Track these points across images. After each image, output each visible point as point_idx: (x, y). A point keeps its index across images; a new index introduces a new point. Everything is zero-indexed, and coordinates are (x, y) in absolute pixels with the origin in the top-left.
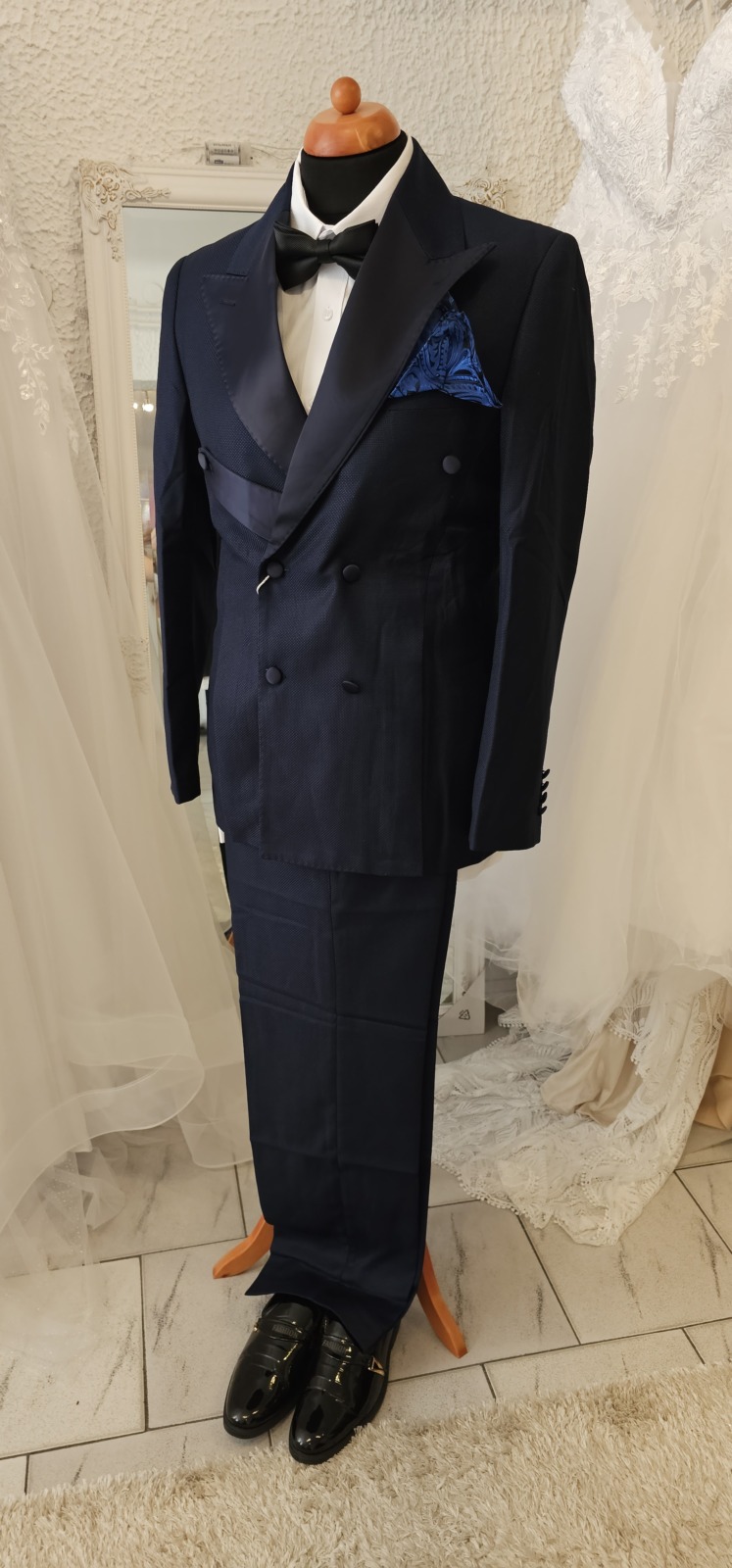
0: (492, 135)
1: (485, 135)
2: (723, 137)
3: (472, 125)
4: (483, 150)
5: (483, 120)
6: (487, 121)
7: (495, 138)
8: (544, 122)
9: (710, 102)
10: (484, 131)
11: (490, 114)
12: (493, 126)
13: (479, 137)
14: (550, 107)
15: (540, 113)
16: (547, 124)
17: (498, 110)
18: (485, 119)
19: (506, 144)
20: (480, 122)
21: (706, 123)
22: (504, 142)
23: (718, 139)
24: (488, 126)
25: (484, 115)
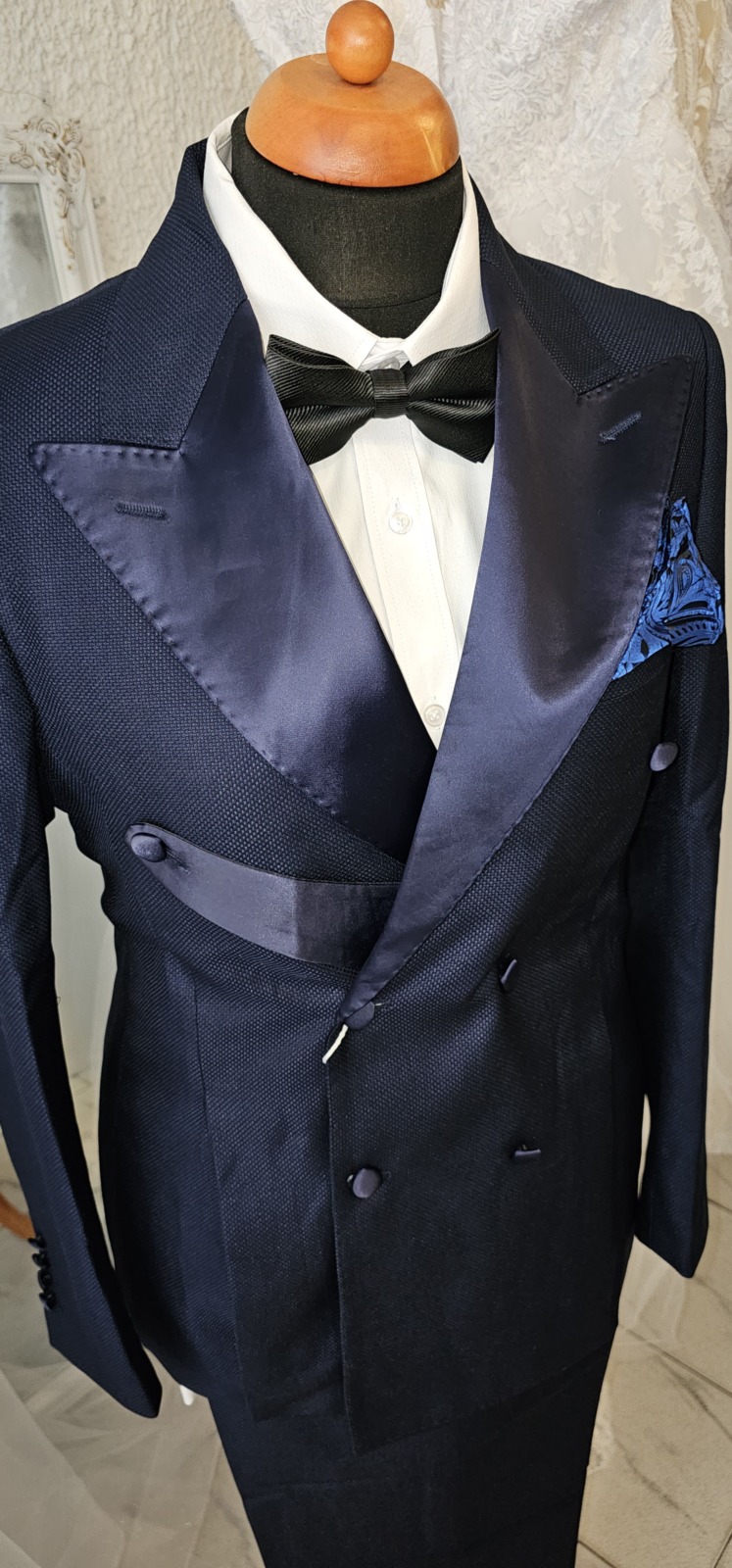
0: (39, 49)
1: (30, 49)
2: (537, 101)
3: (8, 30)
4: (30, 71)
5: (21, 23)
6: (29, 24)
7: (45, 53)
8: (106, 32)
9: (527, 48)
10: (27, 42)
11: (30, 14)
12: (37, 34)
13: (22, 50)
14: (110, 8)
15: (99, 15)
16: (110, 35)
17: (40, 9)
18: (25, 21)
19: (60, 64)
20: (19, 27)
21: (515, 79)
22: (58, 60)
23: (531, 103)
24: (31, 31)
25: (23, 14)
